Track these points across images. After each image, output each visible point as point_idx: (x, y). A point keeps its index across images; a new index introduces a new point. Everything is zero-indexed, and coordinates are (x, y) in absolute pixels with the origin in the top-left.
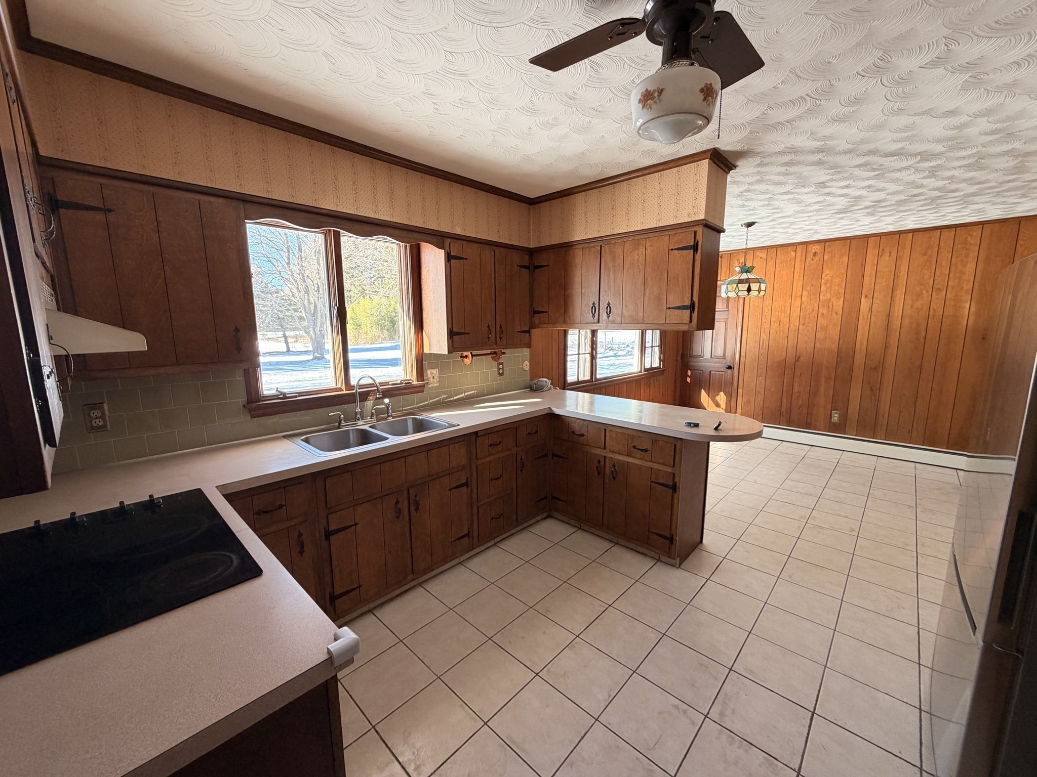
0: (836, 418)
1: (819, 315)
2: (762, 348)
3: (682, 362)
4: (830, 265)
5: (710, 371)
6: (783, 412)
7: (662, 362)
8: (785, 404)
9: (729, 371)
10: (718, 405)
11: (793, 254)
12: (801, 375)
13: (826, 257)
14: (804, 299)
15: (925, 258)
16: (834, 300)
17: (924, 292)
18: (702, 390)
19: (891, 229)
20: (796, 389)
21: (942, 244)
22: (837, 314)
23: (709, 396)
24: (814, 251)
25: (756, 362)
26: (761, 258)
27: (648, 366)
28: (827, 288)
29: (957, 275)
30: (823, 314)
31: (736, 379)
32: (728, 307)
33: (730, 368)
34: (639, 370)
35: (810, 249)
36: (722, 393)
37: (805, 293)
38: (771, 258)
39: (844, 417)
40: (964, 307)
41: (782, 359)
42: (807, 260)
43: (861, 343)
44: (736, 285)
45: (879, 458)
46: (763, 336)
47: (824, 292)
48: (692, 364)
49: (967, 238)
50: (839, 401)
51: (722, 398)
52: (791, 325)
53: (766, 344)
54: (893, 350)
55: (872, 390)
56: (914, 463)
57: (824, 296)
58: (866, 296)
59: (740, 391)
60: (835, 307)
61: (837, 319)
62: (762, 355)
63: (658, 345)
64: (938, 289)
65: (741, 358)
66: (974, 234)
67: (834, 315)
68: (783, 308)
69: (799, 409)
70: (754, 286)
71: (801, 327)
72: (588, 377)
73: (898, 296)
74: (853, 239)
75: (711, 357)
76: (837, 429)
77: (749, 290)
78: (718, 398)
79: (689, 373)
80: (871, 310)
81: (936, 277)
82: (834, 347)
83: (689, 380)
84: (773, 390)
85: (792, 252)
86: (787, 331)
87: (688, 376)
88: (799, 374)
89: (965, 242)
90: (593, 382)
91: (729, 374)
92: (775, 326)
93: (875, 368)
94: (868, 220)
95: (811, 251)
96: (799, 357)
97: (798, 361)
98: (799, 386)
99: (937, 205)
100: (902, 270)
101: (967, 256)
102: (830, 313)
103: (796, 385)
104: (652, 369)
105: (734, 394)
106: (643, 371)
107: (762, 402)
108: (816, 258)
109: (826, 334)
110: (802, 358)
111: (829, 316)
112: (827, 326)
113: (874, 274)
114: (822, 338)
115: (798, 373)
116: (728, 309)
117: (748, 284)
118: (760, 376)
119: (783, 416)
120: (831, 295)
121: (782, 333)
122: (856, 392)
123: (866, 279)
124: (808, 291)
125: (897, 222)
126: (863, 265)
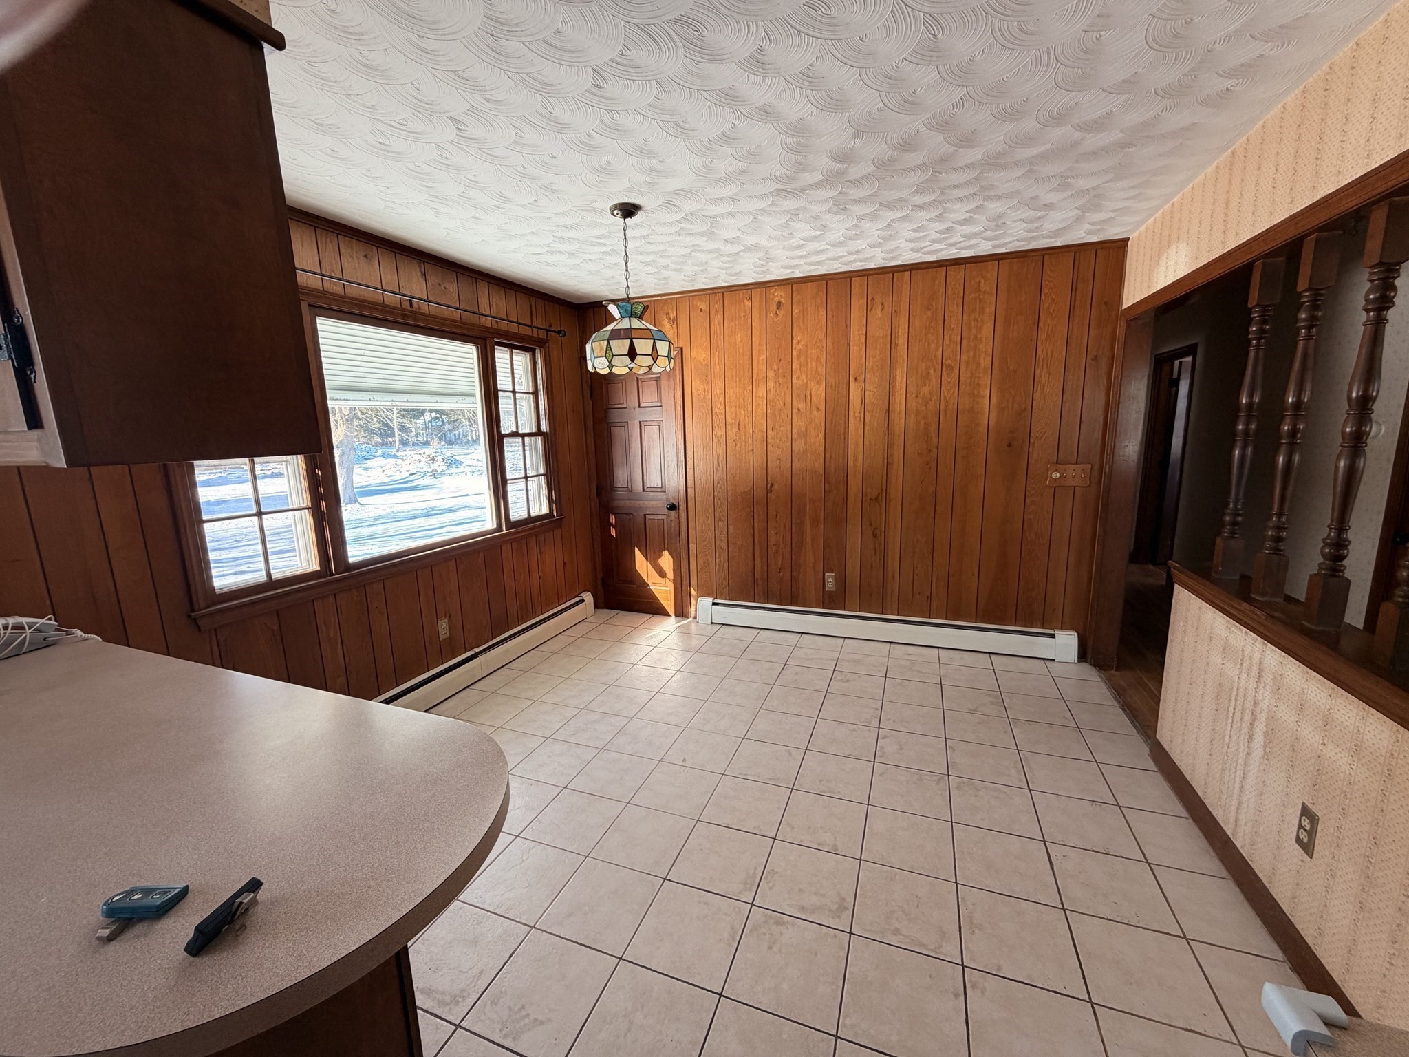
0: (830, 585)
1: (794, 411)
2: (718, 471)
3: (600, 504)
4: (802, 325)
5: (645, 515)
6: (757, 580)
8: (759, 565)
9: (673, 512)
10: (662, 574)
11: (748, 303)
12: (777, 515)
13: (796, 311)
14: (771, 384)
15: (929, 314)
16: (812, 385)
17: (932, 372)
18: (636, 548)
19: (878, 259)
20: (772, 541)
21: (949, 292)
22: (818, 409)
23: (647, 560)
24: (776, 300)
25: (710, 496)
26: (701, 310)
28: (800, 365)
29: (971, 343)
30: (798, 409)
31: (684, 527)
32: (660, 399)
33: (673, 507)
34: (495, 526)
35: (771, 296)
36: (666, 553)
37: (771, 374)
38: (717, 311)
39: (842, 581)
40: (983, 397)
41: (749, 488)
42: (768, 316)
43: (855, 460)
45: (892, 645)
46: (718, 451)
47: (798, 372)
48: (616, 503)
49: (980, 282)
50: (833, 558)
51: (666, 561)
52: (756, 431)
53: (722, 463)
54: (898, 468)
55: (875, 536)
56: (936, 650)
57: (798, 378)
58: (856, 379)
59: (692, 546)
60: (814, 399)
61: (819, 417)
62: (718, 483)
64: (949, 366)
65: (689, 490)
66: (989, 275)
67: (815, 412)
68: (742, 400)
69: (780, 572)
71: (770, 432)
73: (898, 378)
74: (831, 279)
75: (643, 491)
76: (833, 602)
78: (661, 561)
79: (613, 520)
80: (863, 401)
81: (945, 347)
82: (819, 466)
83: (613, 532)
84: (740, 543)
85: (745, 301)
86: (750, 441)
87: (611, 525)
88: (775, 514)
89: (978, 290)
90: (332, 574)
91: (673, 518)
92: (732, 432)
93: (877, 499)
95: (772, 299)
96: (772, 485)
97: (771, 491)
98: (776, 534)
100: (900, 334)
101: (982, 311)
102: (808, 408)
103: (772, 532)
105: (684, 555)
106: (504, 528)
107: (726, 565)
108: (781, 313)
109: (806, 444)
110: (776, 486)
111: (808, 414)
112: (806, 430)
113: (864, 341)
114: (801, 450)
115: (772, 513)
116: (661, 402)
117: (629, 340)
118: (720, 520)
119: (757, 586)
120: (807, 377)
121: (744, 444)
122: (854, 540)
123: (854, 349)
124: (775, 371)
125: (885, 239)
126: (848, 326)
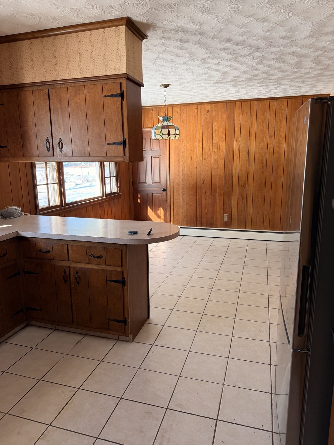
0: (226, 218)
1: (213, 152)
2: (183, 176)
3: (134, 188)
4: (217, 119)
5: (152, 194)
6: (198, 218)
7: (119, 189)
8: (199, 212)
9: (164, 192)
10: (159, 217)
11: (196, 110)
12: (206, 193)
13: (214, 114)
14: (204, 141)
15: (264, 117)
16: (220, 142)
17: (264, 138)
18: (148, 207)
19: (245, 97)
20: (204, 202)
21: (271, 109)
22: (222, 152)
23: (153, 212)
24: (207, 109)
25: (179, 185)
26: (177, 112)
27: (108, 191)
28: (216, 134)
29: (278, 128)
30: (215, 152)
31: (169, 198)
32: (159, 147)
33: (164, 190)
34: (102, 195)
35: (205, 108)
36: (161, 208)
37: (204, 138)
38: (184, 113)
39: (230, 217)
40: (282, 147)
41: (195, 182)
42: (204, 115)
43: (236, 170)
44: (160, 130)
45: (249, 240)
46: (183, 168)
47: (215, 138)
48: (140, 189)
49: (281, 106)
50: (227, 208)
51: (161, 211)
52: (198, 160)
53: (184, 173)
54: (251, 174)
55: (243, 200)
56: (266, 241)
57: (215, 140)
58: (237, 140)
59: (172, 206)
60: (221, 147)
61: (222, 154)
62: (183, 180)
63: (114, 175)
64: (270, 136)
65: (171, 183)
66: (284, 104)
67: (221, 153)
68: (193, 148)
69: (206, 215)
70: (172, 131)
71: (203, 161)
72: (58, 203)
73: (252, 140)
74: (227, 102)
75: (152, 184)
76: (227, 225)
77: (169, 134)
78: (159, 212)
79: (139, 196)
80: (239, 149)
81: (269, 129)
82: (222, 173)
83: (139, 201)
84: (191, 204)
85: (195, 109)
86: (196, 164)
87: (138, 198)
88: (205, 192)
89: (281, 109)
90: (63, 206)
91: (164, 194)
92: (189, 160)
93: (243, 186)
94: (233, 90)
95: (206, 109)
96: (204, 181)
97: (203, 183)
98: (205, 200)
99: (266, 83)
100: (253, 124)
101: (282, 117)
102: (218, 151)
103: (203, 199)
104: (111, 194)
105: (168, 209)
106: (105, 196)
107: (185, 212)
108: (209, 115)
109: (217, 165)
110: (205, 182)
111: (218, 154)
112: (217, 160)
113: (240, 126)
114: (216, 167)
115: (204, 191)
116: (160, 148)
117: (168, 130)
118: (183, 195)
119: (198, 220)
120: (218, 139)
121: (193, 165)
122: (235, 202)
123: (236, 129)
124: (206, 137)
125: (248, 93)
126: (234, 120)
